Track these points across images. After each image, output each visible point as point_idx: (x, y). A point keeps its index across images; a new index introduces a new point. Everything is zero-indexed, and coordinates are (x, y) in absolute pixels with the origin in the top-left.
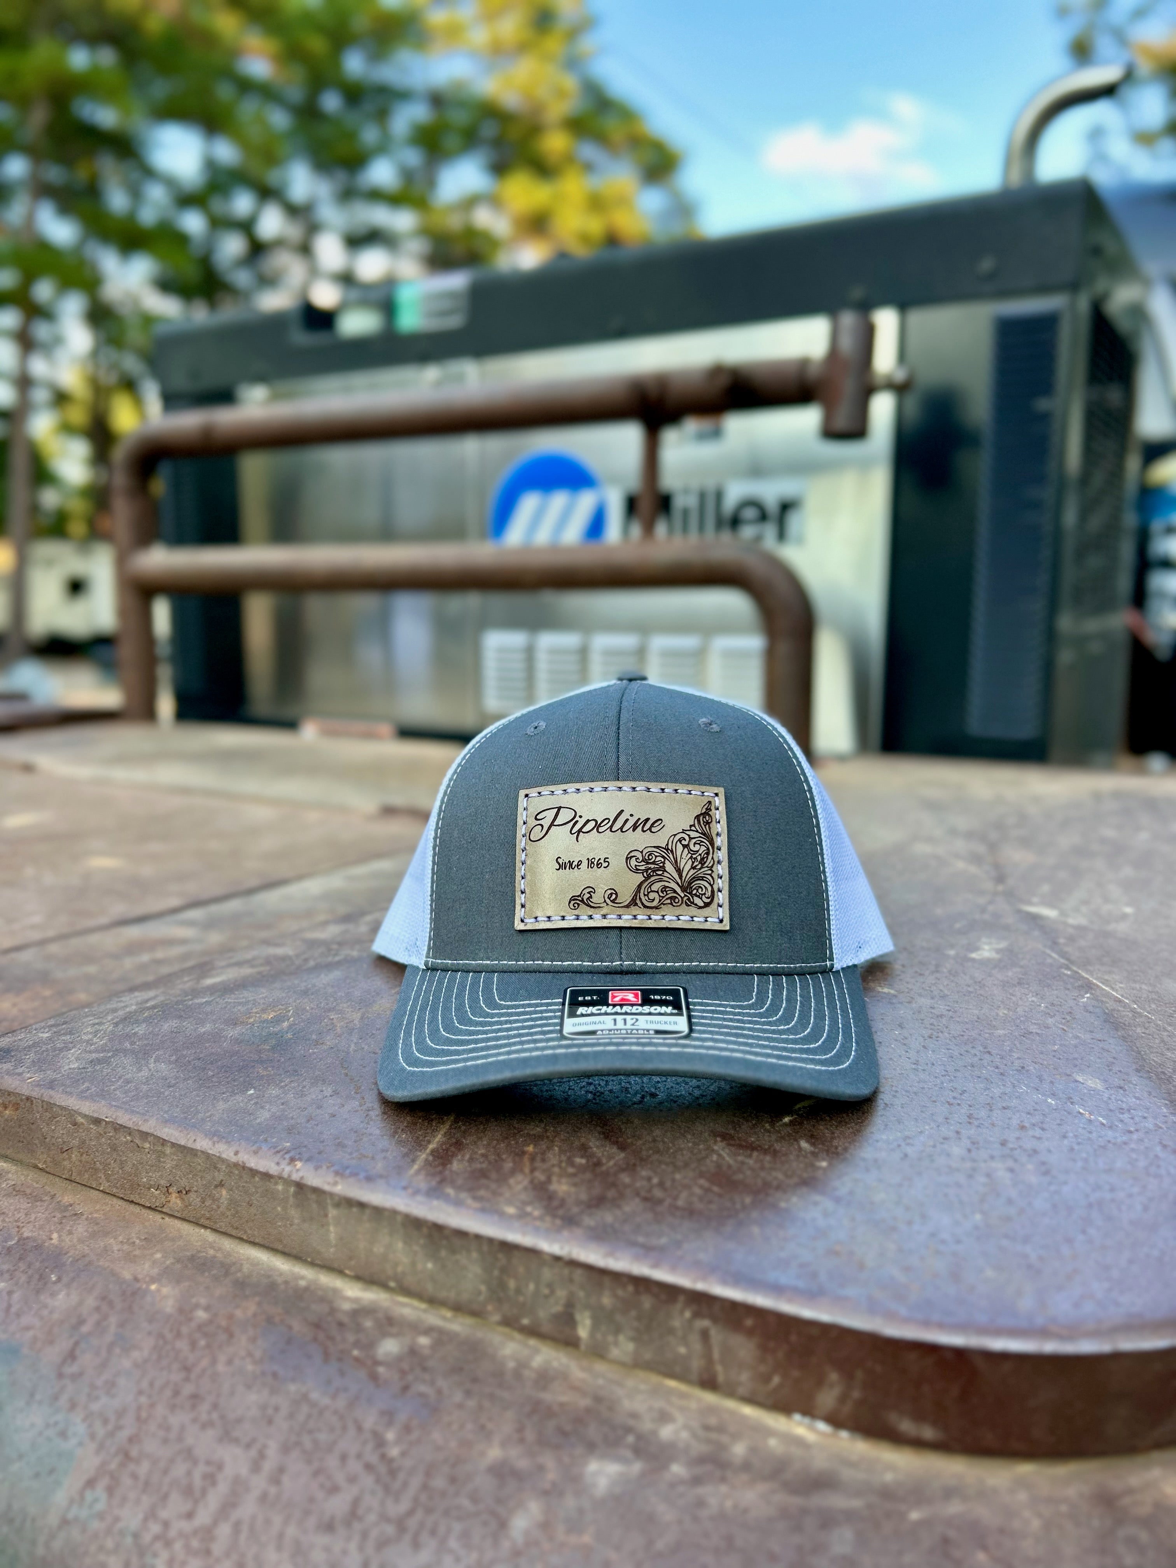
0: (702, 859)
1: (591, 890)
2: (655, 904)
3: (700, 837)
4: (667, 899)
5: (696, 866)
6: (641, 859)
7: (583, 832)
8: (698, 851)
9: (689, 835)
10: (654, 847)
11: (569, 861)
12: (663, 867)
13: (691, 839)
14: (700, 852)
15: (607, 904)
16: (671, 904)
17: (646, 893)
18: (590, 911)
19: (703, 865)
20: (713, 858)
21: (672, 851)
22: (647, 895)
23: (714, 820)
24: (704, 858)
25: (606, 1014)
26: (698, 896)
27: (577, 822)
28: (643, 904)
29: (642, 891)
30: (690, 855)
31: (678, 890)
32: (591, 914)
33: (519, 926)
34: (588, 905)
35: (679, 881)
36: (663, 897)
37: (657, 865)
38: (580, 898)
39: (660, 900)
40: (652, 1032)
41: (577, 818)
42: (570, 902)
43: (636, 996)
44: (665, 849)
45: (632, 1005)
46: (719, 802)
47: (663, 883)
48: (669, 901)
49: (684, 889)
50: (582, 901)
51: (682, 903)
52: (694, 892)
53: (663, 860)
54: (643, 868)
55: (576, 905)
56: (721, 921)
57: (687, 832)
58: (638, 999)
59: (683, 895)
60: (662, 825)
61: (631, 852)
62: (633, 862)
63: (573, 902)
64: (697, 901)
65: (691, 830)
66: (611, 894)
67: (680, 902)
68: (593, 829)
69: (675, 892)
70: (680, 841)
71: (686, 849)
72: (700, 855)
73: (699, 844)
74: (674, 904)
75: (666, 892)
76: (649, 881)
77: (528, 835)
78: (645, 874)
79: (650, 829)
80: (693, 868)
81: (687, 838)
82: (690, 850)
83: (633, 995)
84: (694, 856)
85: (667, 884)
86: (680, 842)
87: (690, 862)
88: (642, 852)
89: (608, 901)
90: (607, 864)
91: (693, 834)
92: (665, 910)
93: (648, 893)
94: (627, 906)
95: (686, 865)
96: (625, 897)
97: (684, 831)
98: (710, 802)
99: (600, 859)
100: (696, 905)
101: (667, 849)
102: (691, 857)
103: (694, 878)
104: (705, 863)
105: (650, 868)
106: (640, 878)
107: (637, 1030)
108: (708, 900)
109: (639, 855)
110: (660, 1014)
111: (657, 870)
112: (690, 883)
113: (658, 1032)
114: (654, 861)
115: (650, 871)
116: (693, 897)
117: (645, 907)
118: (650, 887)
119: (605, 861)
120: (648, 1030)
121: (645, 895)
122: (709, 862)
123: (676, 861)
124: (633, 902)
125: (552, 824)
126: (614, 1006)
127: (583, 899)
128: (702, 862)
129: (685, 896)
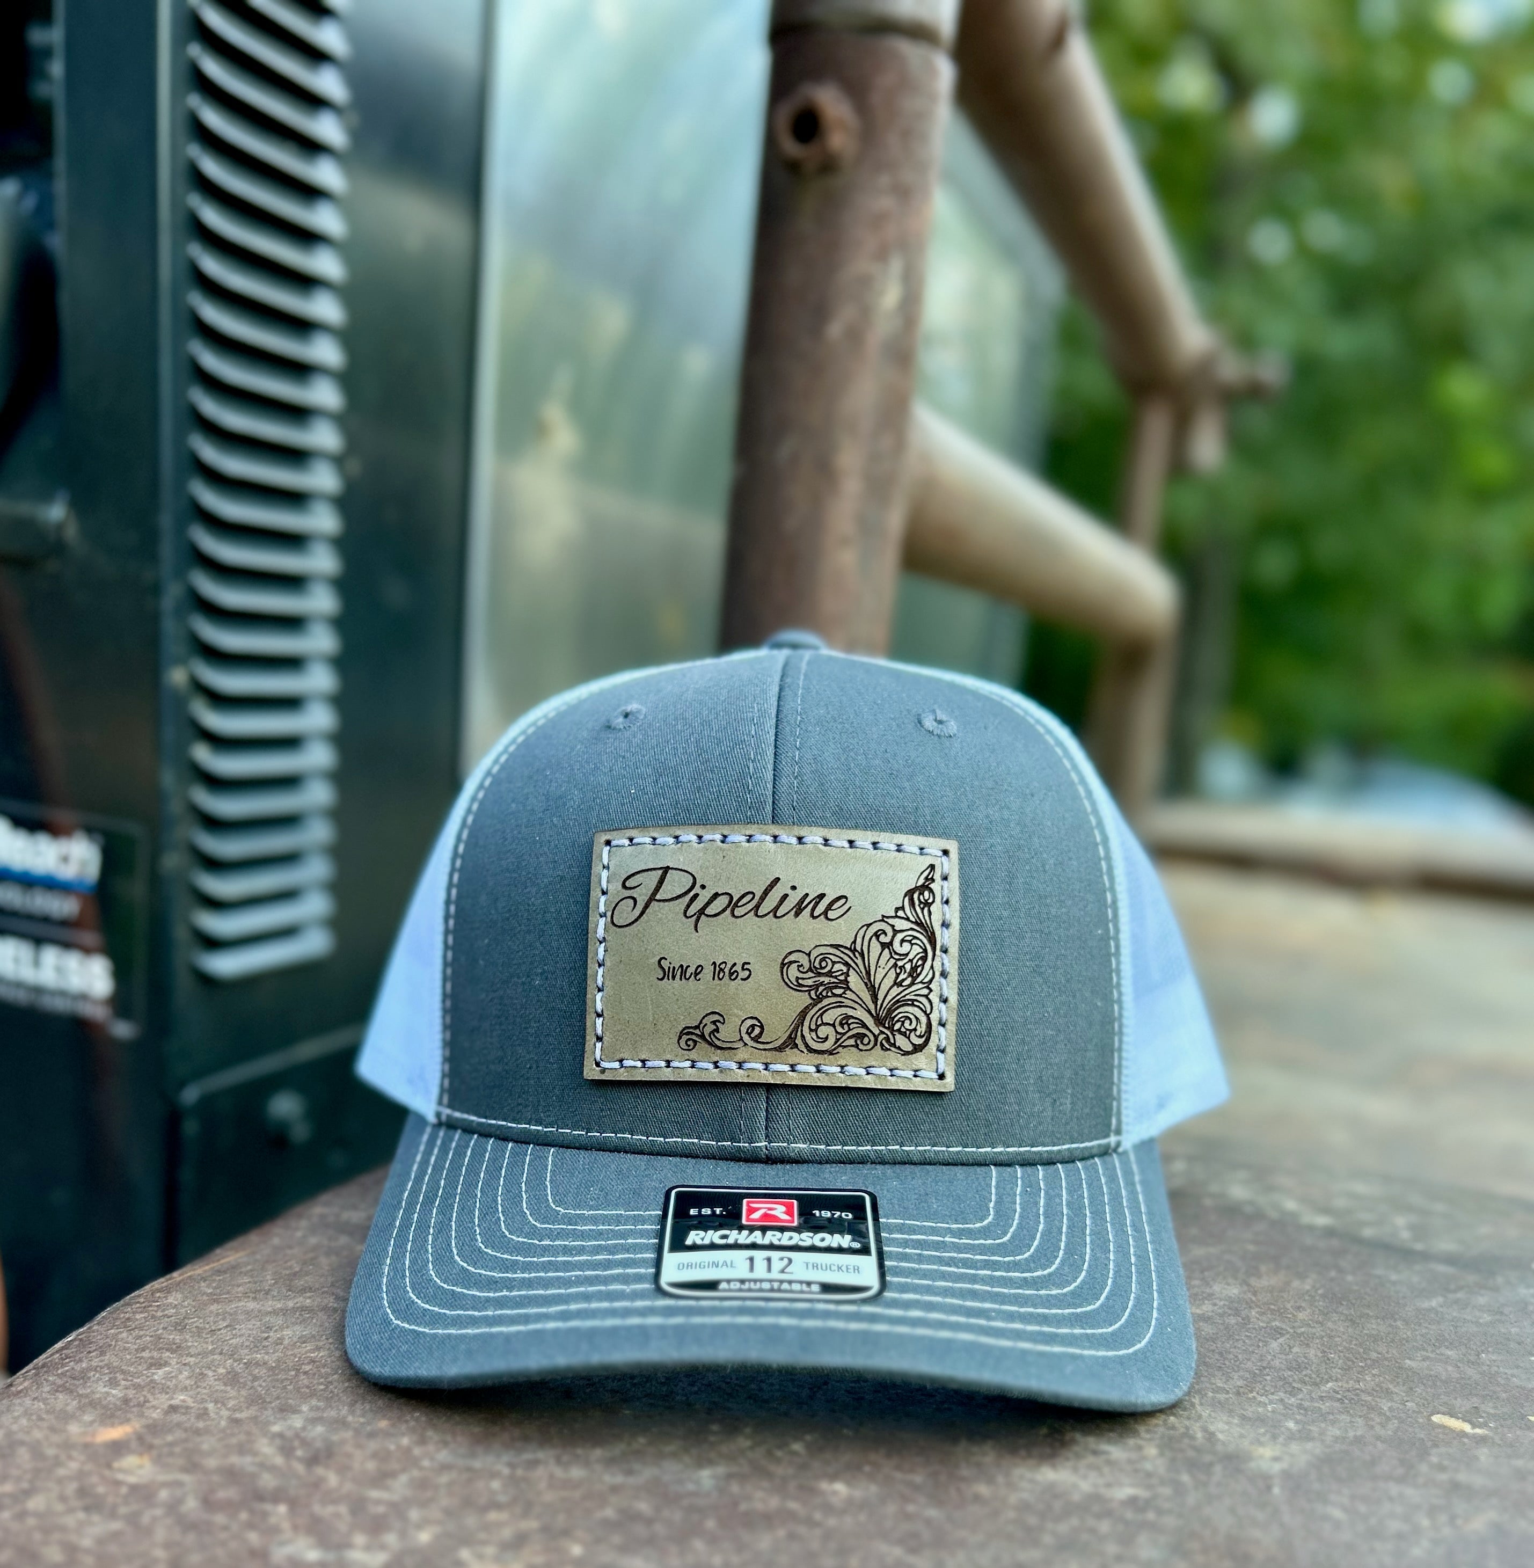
0: (914, 969)
1: (716, 1017)
2: (827, 1046)
3: (912, 929)
4: (849, 1038)
5: (903, 980)
6: (807, 966)
7: (708, 916)
8: (907, 955)
9: (893, 926)
10: (831, 946)
11: (681, 966)
12: (846, 982)
13: (896, 932)
14: (911, 956)
15: (746, 1044)
16: (857, 1046)
17: (813, 1027)
18: (717, 1055)
19: (914, 979)
20: (932, 967)
21: (862, 955)
22: (816, 1030)
23: (938, 899)
24: (917, 967)
25: (736, 1246)
26: (904, 1034)
27: (696, 896)
28: (807, 1046)
29: (806, 1023)
30: (892, 961)
31: (870, 1022)
32: (716, 1059)
33: (591, 1072)
34: (711, 1044)
35: (872, 1007)
36: (844, 1034)
37: (836, 977)
38: (697, 1032)
39: (837, 1040)
40: (815, 1288)
41: (697, 889)
42: (680, 1038)
43: (789, 1212)
44: (850, 949)
45: (782, 1229)
46: (950, 866)
47: (844, 1010)
48: (852, 1042)
49: (879, 1021)
50: (702, 1036)
51: (876, 1044)
52: (897, 1026)
53: (845, 969)
54: (810, 982)
55: (690, 1043)
56: (942, 1077)
57: (890, 921)
58: (791, 1215)
59: (877, 1032)
60: (846, 907)
61: (790, 953)
62: (793, 972)
63: (685, 1038)
64: (901, 1041)
65: (897, 917)
66: (753, 1026)
67: (872, 1043)
68: (724, 910)
69: (864, 1026)
70: (877, 935)
71: (886, 951)
72: (911, 961)
73: (910, 941)
74: (861, 1047)
75: (849, 1025)
76: (820, 1006)
77: (609, 914)
78: (813, 993)
79: (825, 913)
80: (897, 984)
81: (890, 932)
82: (893, 953)
83: (783, 1209)
84: (900, 963)
85: (850, 1012)
86: (878, 937)
87: (892, 974)
88: (809, 955)
89: (746, 1038)
90: (747, 973)
91: (900, 924)
92: (846, 1056)
93: (818, 1026)
94: (780, 1049)
95: (884, 978)
96: (777, 1031)
97: (884, 919)
98: (932, 867)
99: (735, 964)
100: (899, 1048)
101: (854, 951)
102: (895, 965)
103: (898, 1001)
104: (919, 975)
105: (822, 984)
106: (804, 1000)
107: (790, 1282)
108: (921, 1041)
109: (804, 961)
110: (829, 1250)
111: (836, 987)
112: (890, 1011)
113: (827, 1288)
114: (830, 971)
115: (821, 989)
116: (894, 1035)
117: (811, 1050)
118: (821, 1015)
119: (743, 969)
120: (809, 1284)
121: (811, 1030)
122: (925, 975)
123: (868, 973)
124: (790, 1043)
125: (652, 898)
126: (752, 1229)
127: (703, 1033)
128: (914, 973)
129: (882, 1032)
